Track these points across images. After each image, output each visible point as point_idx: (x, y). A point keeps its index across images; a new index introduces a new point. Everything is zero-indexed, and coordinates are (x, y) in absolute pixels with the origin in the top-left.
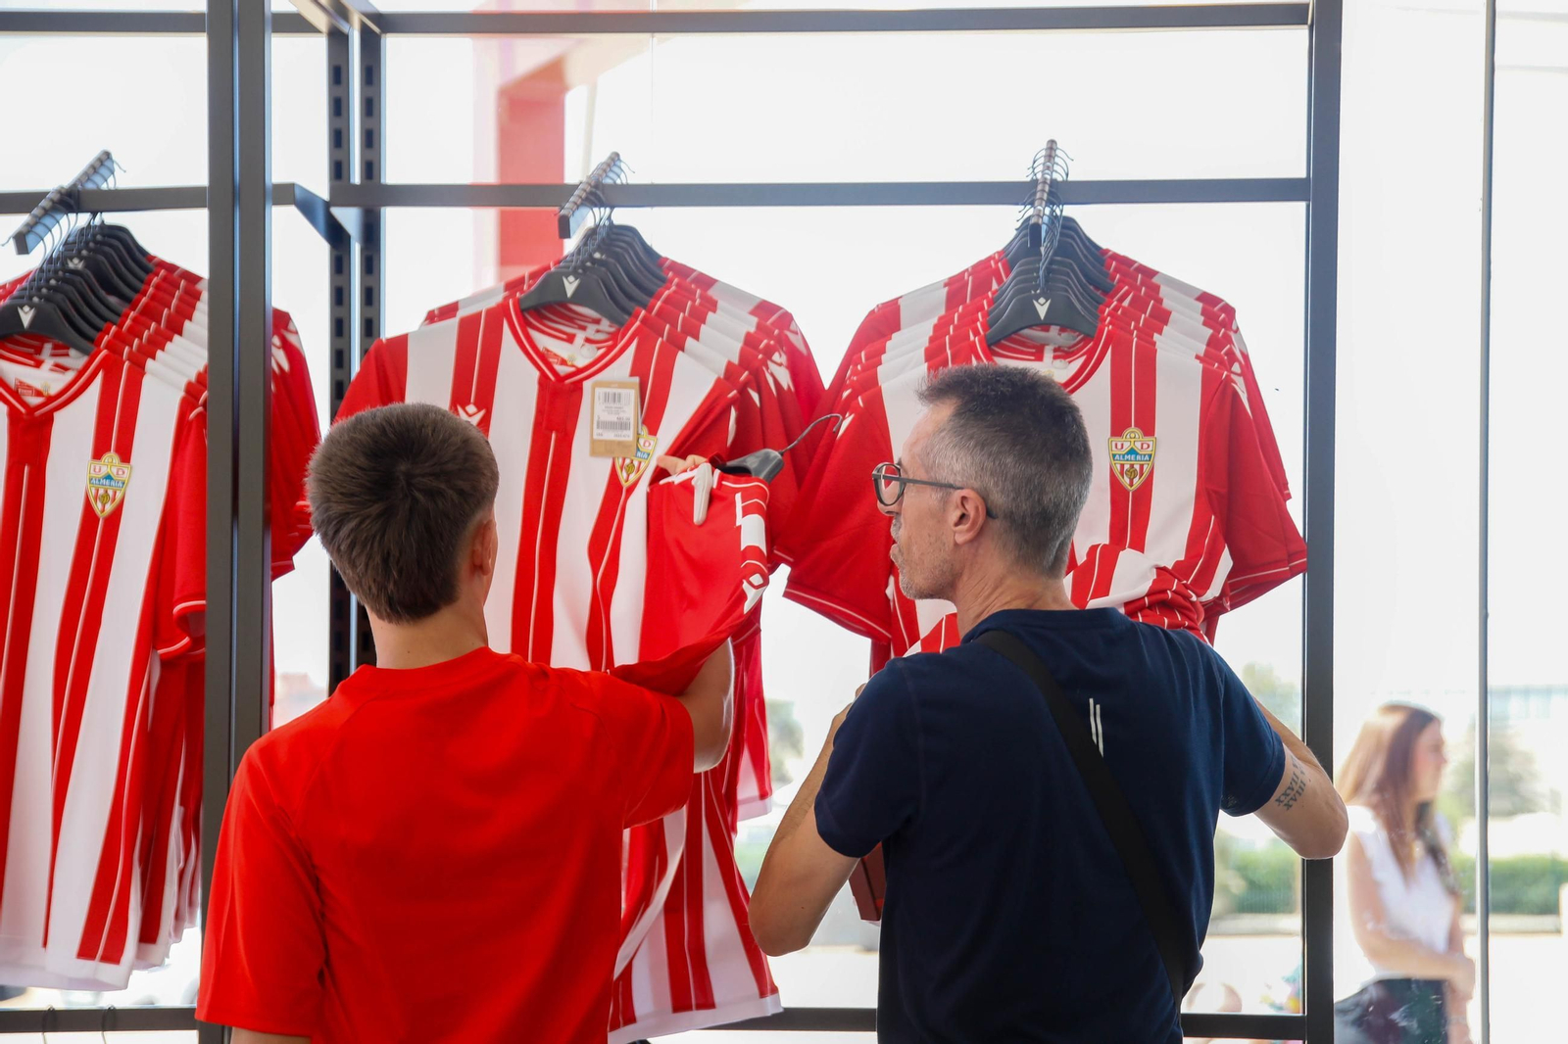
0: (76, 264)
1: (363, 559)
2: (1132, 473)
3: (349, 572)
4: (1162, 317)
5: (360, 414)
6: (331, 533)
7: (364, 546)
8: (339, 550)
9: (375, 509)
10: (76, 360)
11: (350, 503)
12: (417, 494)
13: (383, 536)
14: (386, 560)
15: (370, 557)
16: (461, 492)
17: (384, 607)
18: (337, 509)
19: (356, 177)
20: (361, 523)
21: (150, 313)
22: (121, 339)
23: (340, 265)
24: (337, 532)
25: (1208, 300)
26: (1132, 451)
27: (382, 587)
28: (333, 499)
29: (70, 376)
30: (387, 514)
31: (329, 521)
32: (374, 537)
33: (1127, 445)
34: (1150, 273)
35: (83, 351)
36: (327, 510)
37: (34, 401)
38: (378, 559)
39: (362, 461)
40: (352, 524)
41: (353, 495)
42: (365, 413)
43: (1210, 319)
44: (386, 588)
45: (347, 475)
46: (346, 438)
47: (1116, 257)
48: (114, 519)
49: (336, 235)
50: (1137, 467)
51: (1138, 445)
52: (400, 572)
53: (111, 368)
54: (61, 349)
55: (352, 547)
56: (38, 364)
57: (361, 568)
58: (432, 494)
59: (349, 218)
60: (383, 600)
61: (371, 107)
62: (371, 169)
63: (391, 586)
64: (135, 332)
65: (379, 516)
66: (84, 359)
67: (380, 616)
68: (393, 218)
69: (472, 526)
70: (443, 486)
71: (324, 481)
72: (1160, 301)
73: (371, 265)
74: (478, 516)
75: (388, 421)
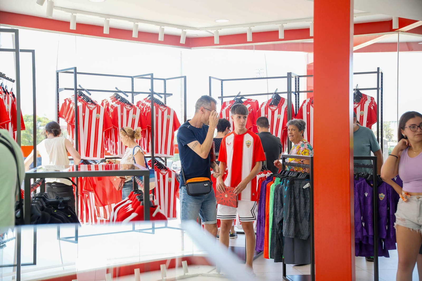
0: (275, 98)
2: (362, 114)
4: (367, 100)
10: (276, 107)
19: (297, 91)
21: (281, 102)
22: (280, 105)
23: (296, 97)
25: (371, 97)
29: (276, 108)
34: (366, 95)
35: (277, 106)
37: (273, 110)
43: (371, 99)
47: (363, 94)
48: (280, 119)
49: (296, 95)
53: (279, 107)
54: (275, 106)
56: (273, 107)
59: (297, 94)
61: (298, 83)
62: (298, 89)
64: (280, 104)
66: (277, 107)
72: (367, 98)
73: (298, 97)
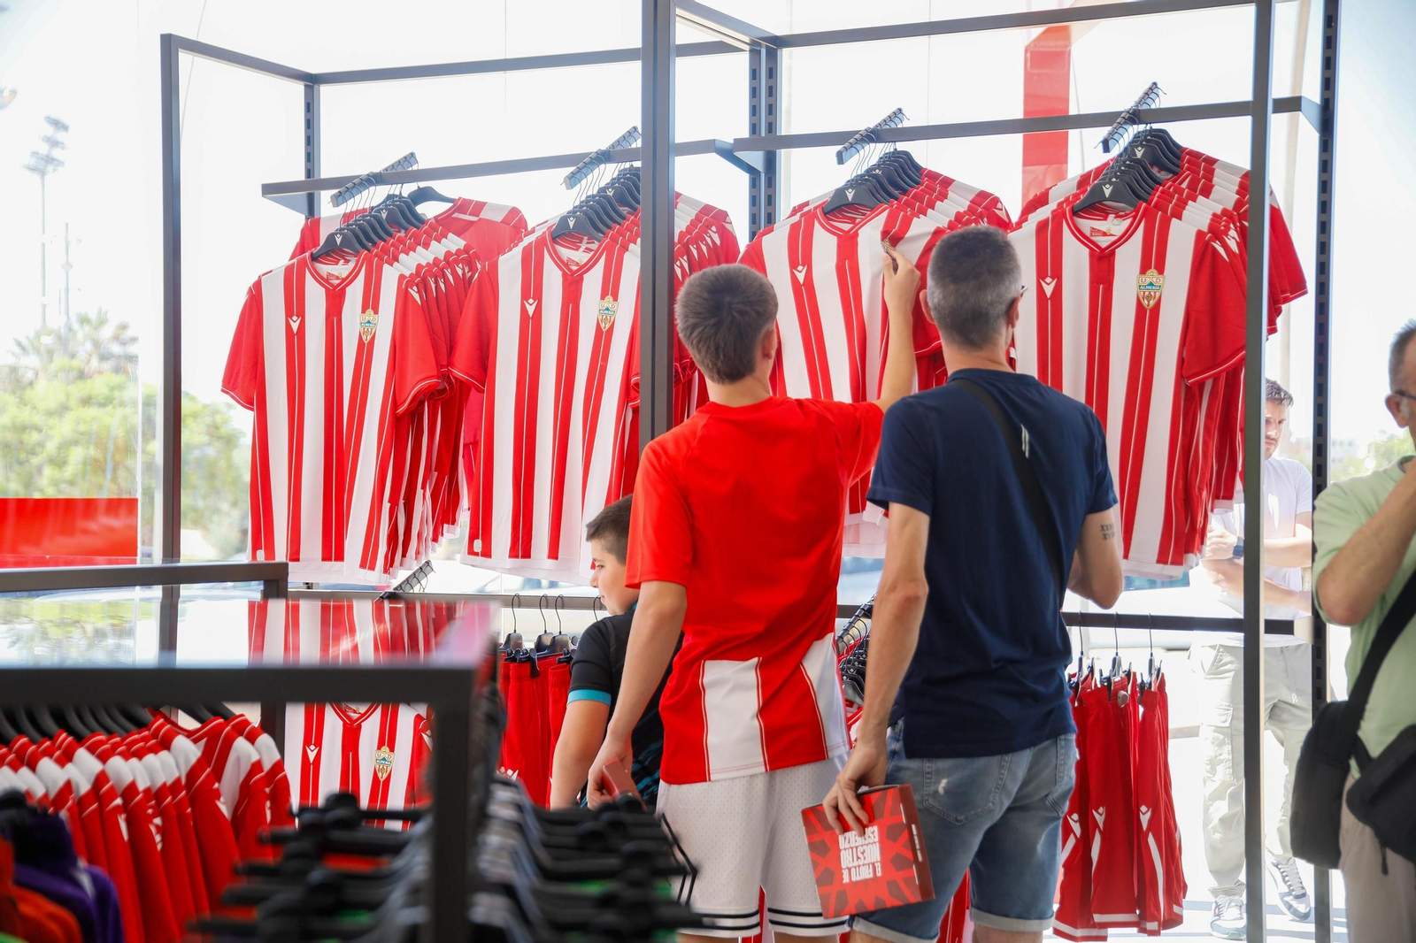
1: (705, 348)
3: (698, 356)
5: (705, 270)
6: (688, 334)
7: (705, 343)
8: (692, 343)
9: (712, 321)
11: (699, 318)
12: (735, 314)
13: (716, 335)
14: (717, 349)
15: (708, 348)
16: (758, 313)
17: (716, 376)
18: (692, 321)
19: (764, 132)
20: (703, 330)
23: (754, 184)
24: (691, 334)
26: (1151, 284)
27: (715, 364)
28: (690, 315)
30: (718, 325)
31: (687, 328)
32: (711, 336)
33: (1148, 280)
36: (686, 322)
38: (713, 348)
39: (706, 295)
40: (700, 329)
41: (700, 314)
42: (708, 270)
44: (716, 365)
45: (697, 303)
46: (697, 283)
50: (1152, 293)
51: (1155, 280)
52: (725, 356)
55: (699, 342)
56: (578, 248)
57: (703, 354)
58: (742, 313)
60: (715, 370)
62: (771, 127)
63: (719, 364)
65: (714, 325)
67: (712, 378)
68: (783, 155)
69: (763, 332)
70: (748, 309)
71: (685, 306)
73: (771, 182)
74: (767, 327)
75: (720, 273)
